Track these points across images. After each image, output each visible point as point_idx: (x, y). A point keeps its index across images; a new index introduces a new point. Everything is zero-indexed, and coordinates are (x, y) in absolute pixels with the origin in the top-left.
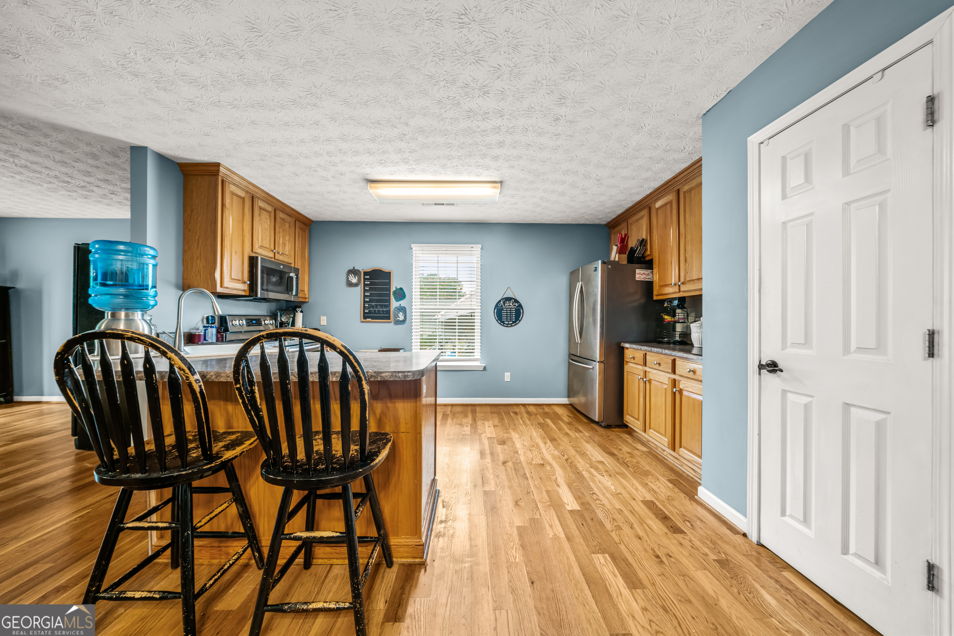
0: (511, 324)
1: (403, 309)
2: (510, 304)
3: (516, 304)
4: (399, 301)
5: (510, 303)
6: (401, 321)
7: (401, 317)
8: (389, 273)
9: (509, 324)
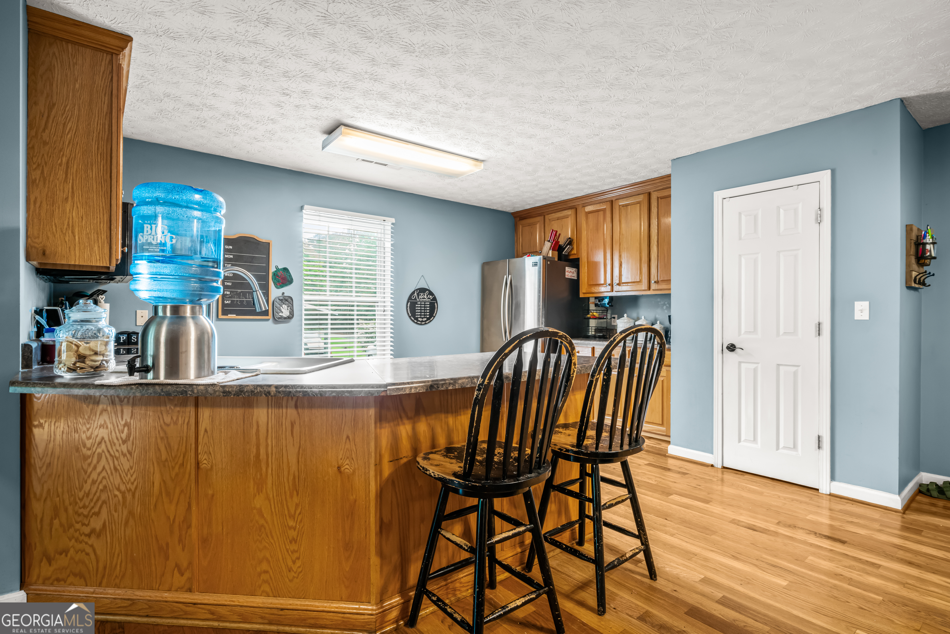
0: (425, 321)
1: (287, 300)
2: (424, 297)
3: (431, 296)
4: (282, 287)
5: (424, 295)
6: (285, 318)
7: (285, 311)
8: (267, 246)
9: (422, 321)
